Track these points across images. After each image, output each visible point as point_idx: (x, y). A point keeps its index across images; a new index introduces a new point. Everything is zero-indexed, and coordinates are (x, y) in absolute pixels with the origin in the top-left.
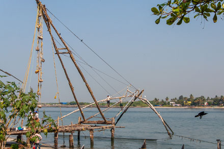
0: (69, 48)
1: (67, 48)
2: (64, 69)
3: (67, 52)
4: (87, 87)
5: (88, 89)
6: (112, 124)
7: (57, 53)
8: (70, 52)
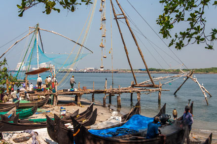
0: (125, 14)
1: (123, 14)
2: (121, 34)
3: (123, 17)
4: (139, 50)
5: (140, 53)
6: (159, 87)
7: (116, 18)
8: (125, 18)
